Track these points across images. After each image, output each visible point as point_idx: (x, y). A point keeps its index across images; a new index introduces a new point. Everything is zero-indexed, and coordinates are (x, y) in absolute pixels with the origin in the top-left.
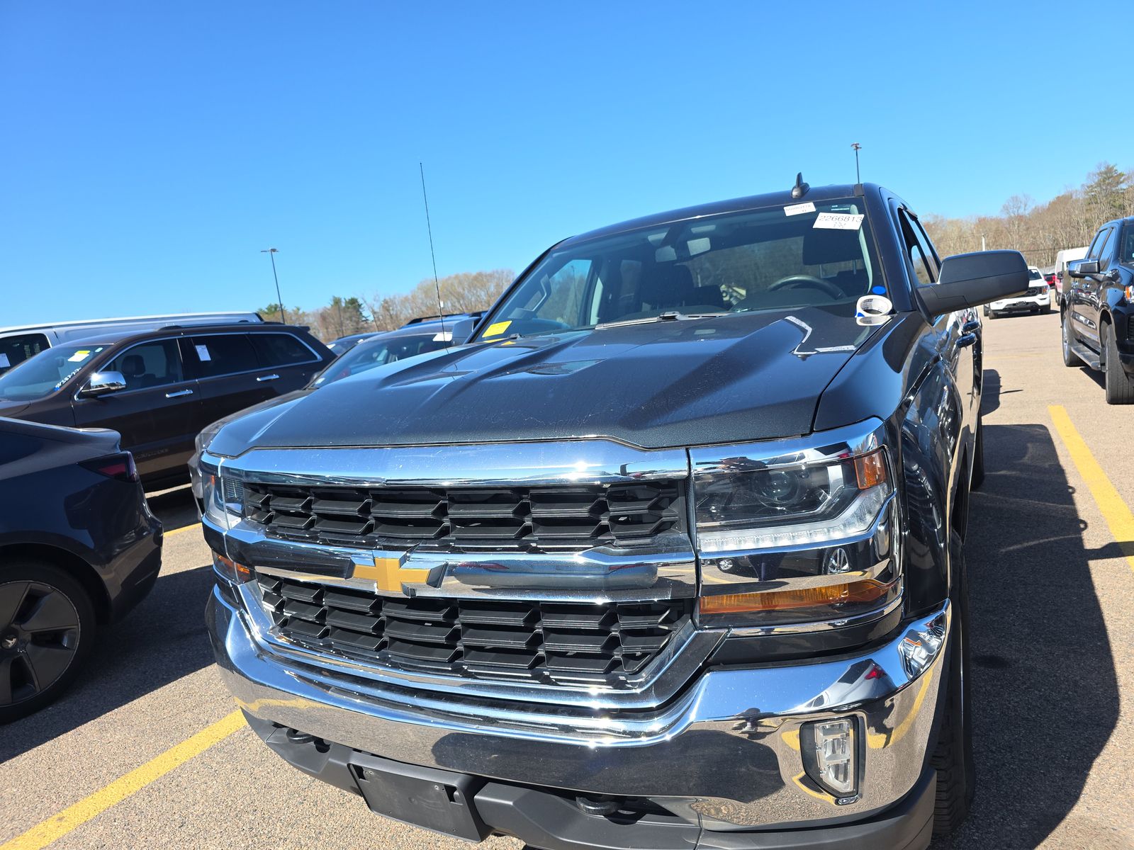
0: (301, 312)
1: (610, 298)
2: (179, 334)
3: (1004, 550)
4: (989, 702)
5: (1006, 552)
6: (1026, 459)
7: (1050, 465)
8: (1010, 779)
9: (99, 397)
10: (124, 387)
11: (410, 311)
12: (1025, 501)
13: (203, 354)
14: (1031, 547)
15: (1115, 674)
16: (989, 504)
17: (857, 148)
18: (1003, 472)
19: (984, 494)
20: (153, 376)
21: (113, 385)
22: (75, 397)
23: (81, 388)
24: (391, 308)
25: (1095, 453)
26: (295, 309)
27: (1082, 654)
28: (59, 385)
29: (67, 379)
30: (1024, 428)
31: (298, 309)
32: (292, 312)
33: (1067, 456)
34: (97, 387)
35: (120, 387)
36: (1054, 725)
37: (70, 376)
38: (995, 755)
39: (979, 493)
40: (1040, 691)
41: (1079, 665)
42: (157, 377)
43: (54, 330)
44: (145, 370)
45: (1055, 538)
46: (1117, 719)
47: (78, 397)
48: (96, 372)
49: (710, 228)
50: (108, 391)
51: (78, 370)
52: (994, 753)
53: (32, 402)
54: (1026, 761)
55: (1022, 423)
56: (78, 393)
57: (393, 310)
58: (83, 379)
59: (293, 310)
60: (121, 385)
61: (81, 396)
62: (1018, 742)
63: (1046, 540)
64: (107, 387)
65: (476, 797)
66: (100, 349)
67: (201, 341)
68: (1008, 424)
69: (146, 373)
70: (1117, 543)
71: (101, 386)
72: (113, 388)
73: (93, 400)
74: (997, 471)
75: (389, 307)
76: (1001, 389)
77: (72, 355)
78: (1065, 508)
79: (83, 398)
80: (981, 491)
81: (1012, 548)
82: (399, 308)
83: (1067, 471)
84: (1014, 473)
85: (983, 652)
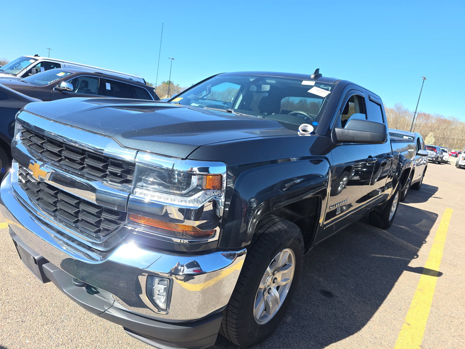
0: (179, 87)
1: (244, 103)
2: (101, 76)
3: (373, 255)
4: (311, 308)
5: (374, 256)
6: (417, 225)
7: (425, 230)
8: (291, 338)
9: (63, 91)
10: (72, 90)
11: (221, 99)
12: (400, 240)
13: (108, 87)
14: (386, 258)
15: (373, 315)
16: (385, 237)
17: (425, 79)
18: (402, 227)
19: (386, 232)
20: (90, 90)
21: (68, 88)
22: (54, 89)
23: (57, 86)
24: (214, 95)
25: (449, 231)
26: (177, 85)
27: (367, 304)
28: (49, 83)
29: (53, 81)
30: (428, 213)
31: (178, 85)
32: (176, 86)
33: (436, 229)
34: (63, 87)
35: (70, 90)
36: (329, 325)
37: (54, 81)
38: (295, 327)
39: (385, 231)
40: (336, 311)
41: (361, 307)
42: (91, 91)
43: (65, 63)
44: (88, 87)
45: (399, 258)
46: (357, 332)
47: (55, 89)
48: (65, 81)
49: (273, 82)
50: (66, 90)
51: (58, 79)
52: (295, 326)
53: (37, 86)
54: (304, 334)
55: (429, 211)
56: (55, 88)
57: (214, 96)
58: (59, 83)
59: (176, 85)
60: (71, 89)
61: (56, 89)
62: (308, 326)
63: (395, 257)
64: (66, 88)
65: (43, 265)
66: (69, 74)
67: (109, 81)
68: (423, 209)
69: (88, 88)
70: (424, 268)
71: (64, 88)
72: (68, 90)
73: (60, 92)
74: (400, 225)
75: (213, 94)
76: (433, 195)
77: (59, 73)
78: (415, 248)
79: (57, 90)
80: (386, 231)
81: (377, 255)
82: (217, 96)
83: (430, 235)
84: (407, 228)
85: (327, 289)
